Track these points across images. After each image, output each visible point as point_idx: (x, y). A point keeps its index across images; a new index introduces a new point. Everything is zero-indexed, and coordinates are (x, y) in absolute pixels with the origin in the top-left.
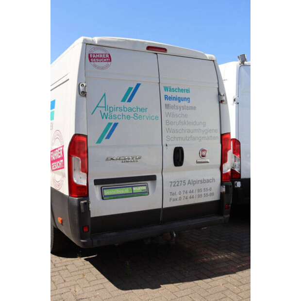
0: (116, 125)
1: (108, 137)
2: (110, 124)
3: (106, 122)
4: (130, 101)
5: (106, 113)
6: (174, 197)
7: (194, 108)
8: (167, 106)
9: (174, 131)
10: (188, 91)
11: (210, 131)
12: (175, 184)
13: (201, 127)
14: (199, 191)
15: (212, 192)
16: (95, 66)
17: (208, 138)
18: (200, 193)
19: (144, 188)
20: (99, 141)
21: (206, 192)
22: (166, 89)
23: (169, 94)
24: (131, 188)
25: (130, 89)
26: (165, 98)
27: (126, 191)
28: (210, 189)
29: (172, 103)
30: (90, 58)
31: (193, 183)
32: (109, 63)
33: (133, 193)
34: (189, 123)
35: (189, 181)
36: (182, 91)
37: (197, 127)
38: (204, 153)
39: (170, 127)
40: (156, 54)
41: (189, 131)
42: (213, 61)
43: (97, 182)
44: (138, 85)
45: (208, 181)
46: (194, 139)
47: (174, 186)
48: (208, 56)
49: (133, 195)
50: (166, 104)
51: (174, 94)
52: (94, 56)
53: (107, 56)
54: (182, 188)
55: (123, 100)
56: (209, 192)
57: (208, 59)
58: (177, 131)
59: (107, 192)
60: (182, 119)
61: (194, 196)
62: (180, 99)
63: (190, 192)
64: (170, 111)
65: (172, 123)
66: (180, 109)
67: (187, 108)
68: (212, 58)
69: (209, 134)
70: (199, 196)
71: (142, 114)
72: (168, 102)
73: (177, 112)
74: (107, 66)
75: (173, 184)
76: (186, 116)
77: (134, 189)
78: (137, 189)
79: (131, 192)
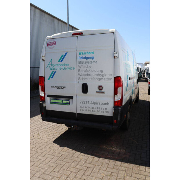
0: (55, 72)
1: (52, 78)
2: (53, 72)
3: (51, 71)
4: (61, 61)
5: (52, 67)
6: (83, 109)
7: (96, 62)
8: (80, 62)
9: (83, 75)
10: (93, 53)
11: (106, 75)
12: (83, 102)
13: (100, 73)
14: (98, 108)
15: (107, 111)
16: (49, 48)
17: (105, 79)
18: (99, 110)
19: (68, 102)
20: (49, 79)
21: (103, 110)
22: (80, 53)
23: (81, 56)
24: (62, 101)
25: (63, 55)
26: (79, 58)
27: (60, 101)
28: (106, 109)
29: (82, 60)
30: (48, 45)
31: (95, 104)
32: (55, 45)
33: (62, 103)
34: (92, 71)
35: (92, 102)
36: (89, 53)
37: (97, 73)
38: (101, 88)
39: (81, 73)
40: (77, 36)
41: (92, 75)
42: (113, 33)
43: (49, 96)
44: (66, 53)
45: (104, 104)
46: (95, 79)
47: (82, 103)
48: (110, 30)
49: (62, 104)
50: (79, 61)
51: (84, 56)
52: (49, 44)
53: (54, 42)
54: (87, 105)
55: (59, 61)
56: (105, 111)
57: (110, 32)
58: (84, 75)
59: (52, 101)
60: (88, 69)
61: (95, 111)
62: (87, 58)
63: (92, 108)
64: (81, 65)
65: (82, 71)
66: (87, 63)
67: (91, 62)
68: (113, 31)
69: (105, 77)
70: (98, 111)
71: (67, 67)
72: (80, 60)
73: (85, 65)
74: (54, 47)
75: (82, 102)
76: (90, 67)
77: (63, 101)
78: (64, 102)
79: (62, 102)
